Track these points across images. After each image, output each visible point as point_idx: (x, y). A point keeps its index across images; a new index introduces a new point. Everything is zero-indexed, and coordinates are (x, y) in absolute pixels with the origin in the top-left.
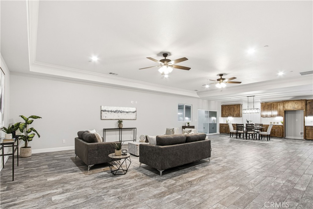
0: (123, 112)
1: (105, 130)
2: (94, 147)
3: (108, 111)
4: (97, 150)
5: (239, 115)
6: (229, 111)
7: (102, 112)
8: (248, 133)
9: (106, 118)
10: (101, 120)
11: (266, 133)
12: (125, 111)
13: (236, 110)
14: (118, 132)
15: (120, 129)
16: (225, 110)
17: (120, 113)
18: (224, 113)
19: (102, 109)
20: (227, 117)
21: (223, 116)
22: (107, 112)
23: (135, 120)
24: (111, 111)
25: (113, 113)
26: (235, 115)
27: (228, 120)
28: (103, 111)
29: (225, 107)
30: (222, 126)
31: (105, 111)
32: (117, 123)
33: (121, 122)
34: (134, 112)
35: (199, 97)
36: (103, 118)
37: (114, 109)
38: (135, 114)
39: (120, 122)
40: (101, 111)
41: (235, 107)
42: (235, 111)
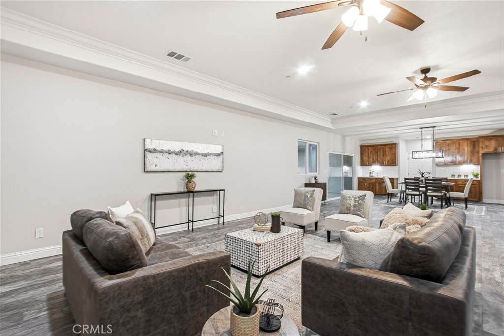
0: (196, 154)
1: (154, 197)
2: (129, 295)
3: (162, 152)
4: (145, 302)
5: (393, 162)
6: (375, 155)
7: (147, 153)
8: (430, 196)
9: (158, 169)
10: (144, 174)
11: (463, 194)
12: (200, 151)
13: (387, 153)
14: (184, 201)
15: (190, 193)
16: (368, 154)
17: (188, 155)
18: (365, 159)
19: (147, 147)
20: (371, 165)
21: (363, 164)
22: (158, 155)
23: (221, 171)
24: (169, 152)
25: (173, 156)
26: (386, 163)
27: (371, 172)
28: (150, 151)
29: (368, 149)
30: (363, 182)
31: (154, 151)
32: (181, 179)
33: (193, 176)
34: (218, 155)
35: (333, 128)
36: (148, 168)
37: (176, 146)
38: (221, 158)
39: (190, 177)
40: (145, 150)
41: (387, 149)
42: (387, 156)
